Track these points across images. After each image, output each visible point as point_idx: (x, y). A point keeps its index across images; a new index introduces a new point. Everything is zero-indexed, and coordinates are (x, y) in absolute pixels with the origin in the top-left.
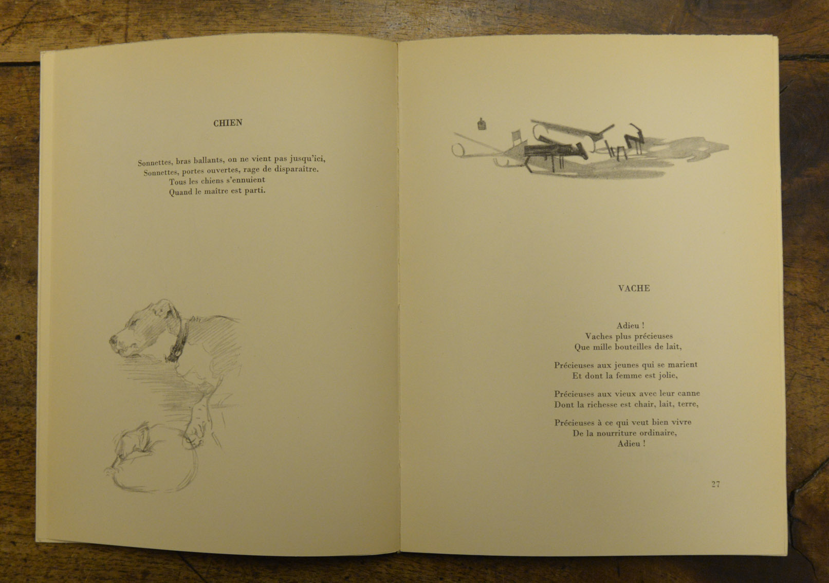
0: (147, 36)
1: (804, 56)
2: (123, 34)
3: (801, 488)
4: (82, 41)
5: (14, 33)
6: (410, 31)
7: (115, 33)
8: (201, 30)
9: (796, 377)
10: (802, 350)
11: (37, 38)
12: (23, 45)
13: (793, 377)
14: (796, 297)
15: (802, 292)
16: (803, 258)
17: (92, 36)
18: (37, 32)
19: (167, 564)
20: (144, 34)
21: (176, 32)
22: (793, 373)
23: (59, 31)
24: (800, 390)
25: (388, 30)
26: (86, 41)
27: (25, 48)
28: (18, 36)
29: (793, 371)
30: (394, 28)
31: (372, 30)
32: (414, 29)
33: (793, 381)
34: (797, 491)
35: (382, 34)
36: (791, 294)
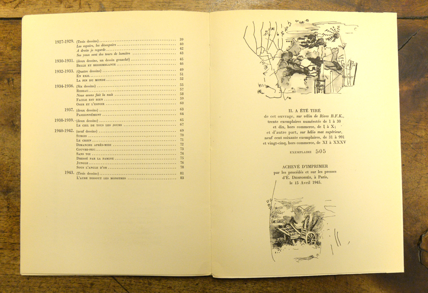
0: (91, 4)
1: (425, 17)
2: (78, 3)
3: (425, 234)
4: (57, 7)
5: (21, 2)
6: (228, 3)
7: (74, 3)
8: (120, 1)
9: (422, 178)
10: (425, 165)
11: (33, 5)
12: (25, 9)
13: (421, 178)
14: (422, 138)
15: (425, 136)
16: (426, 119)
17: (62, 4)
18: (33, 2)
20: (89, 3)
21: (107, 2)
22: (421, 176)
23: (44, 2)
24: (424, 185)
25: (216, 2)
26: (59, 7)
27: (26, 10)
28: (22, 4)
29: (421, 175)
30: (220, 1)
31: (208, 2)
32: (230, 2)
33: (421, 180)
34: (423, 235)
35: (214, 4)
36: (420, 137)
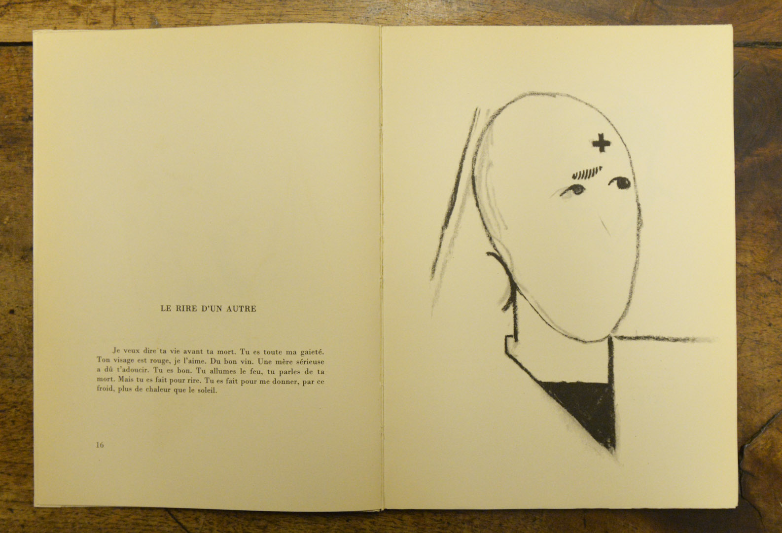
0: (134, 18)
1: (755, 43)
2: (111, 15)
3: (749, 443)
4: (71, 22)
5: (3, 13)
6: (389, 16)
7: (103, 15)
8: (188, 13)
9: (746, 341)
10: (752, 317)
11: (25, 18)
12: (12, 26)
13: (743, 341)
14: (746, 268)
15: (751, 263)
16: (754, 232)
17: (80, 17)
18: (25, 13)
19: (161, 526)
20: (132, 16)
21: (164, 14)
22: (743, 338)
23: (47, 12)
24: (749, 354)
25: (368, 15)
26: (74, 22)
27: (13, 28)
28: (6, 17)
29: (743, 336)
30: (374, 13)
31: (353, 15)
32: (393, 14)
33: (743, 345)
34: (746, 446)
35: (363, 18)
36: (742, 265)
